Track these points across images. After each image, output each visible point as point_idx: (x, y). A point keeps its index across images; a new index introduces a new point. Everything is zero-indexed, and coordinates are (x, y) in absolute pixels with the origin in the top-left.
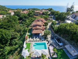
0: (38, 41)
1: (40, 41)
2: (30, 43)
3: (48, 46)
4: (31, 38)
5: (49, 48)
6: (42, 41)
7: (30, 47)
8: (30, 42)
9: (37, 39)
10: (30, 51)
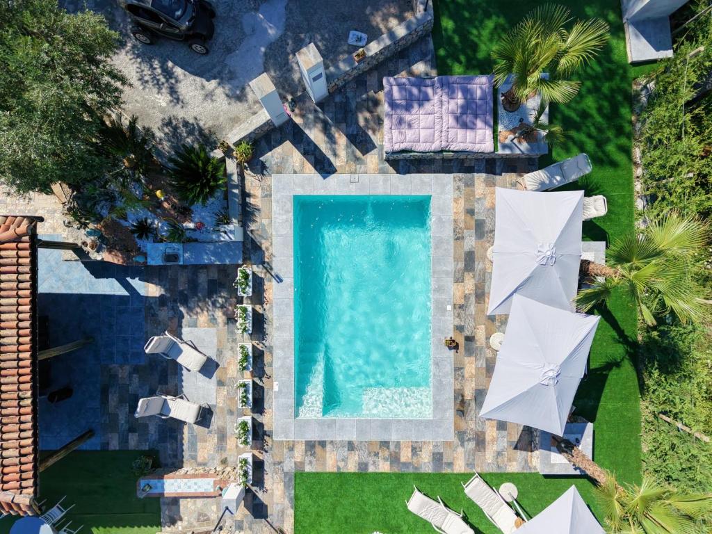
0: (259, 325)
1: (259, 295)
2: (300, 481)
3: (372, 159)
4: (172, 485)
5: (405, 162)
6: (252, 249)
7: (384, 467)
8: (275, 493)
9: (189, 359)
10: (437, 458)
